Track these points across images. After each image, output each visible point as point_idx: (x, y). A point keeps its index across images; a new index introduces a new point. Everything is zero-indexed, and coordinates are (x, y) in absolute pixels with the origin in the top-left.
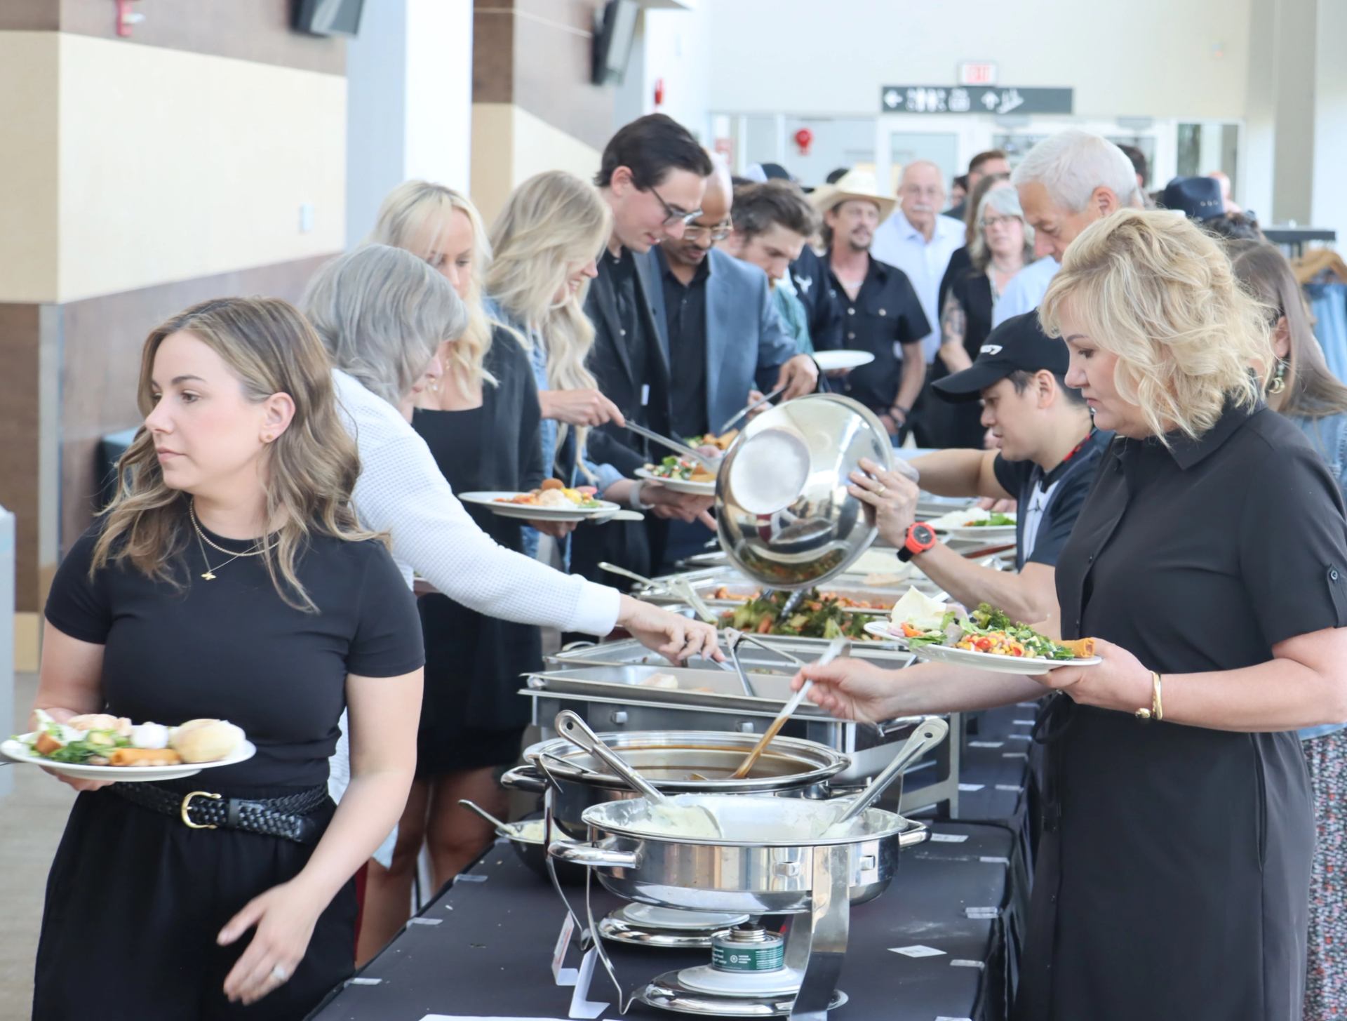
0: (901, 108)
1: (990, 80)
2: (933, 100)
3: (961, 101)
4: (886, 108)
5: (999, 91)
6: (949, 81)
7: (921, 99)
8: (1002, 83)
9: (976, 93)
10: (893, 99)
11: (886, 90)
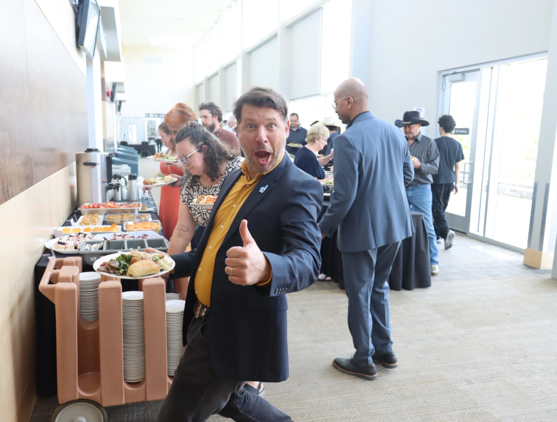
0: (148, 116)
1: (160, 113)
2: (152, 115)
3: (156, 116)
4: (146, 117)
5: (162, 115)
6: (154, 113)
7: (151, 115)
8: (162, 113)
9: (158, 115)
10: (147, 115)
11: (146, 114)
